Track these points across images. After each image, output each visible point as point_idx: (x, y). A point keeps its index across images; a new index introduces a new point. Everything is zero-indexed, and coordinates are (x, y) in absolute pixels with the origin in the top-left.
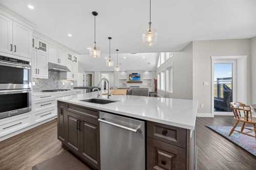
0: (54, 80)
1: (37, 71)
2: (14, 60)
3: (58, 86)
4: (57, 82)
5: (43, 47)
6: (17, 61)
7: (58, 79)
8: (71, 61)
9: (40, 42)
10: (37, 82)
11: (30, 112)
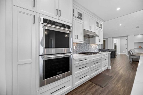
0: (86, 44)
1: (76, 37)
2: (59, 25)
3: (88, 49)
4: (88, 46)
5: (80, 16)
6: (61, 25)
7: (89, 44)
8: (98, 28)
9: (78, 12)
10: (76, 46)
11: (71, 76)
